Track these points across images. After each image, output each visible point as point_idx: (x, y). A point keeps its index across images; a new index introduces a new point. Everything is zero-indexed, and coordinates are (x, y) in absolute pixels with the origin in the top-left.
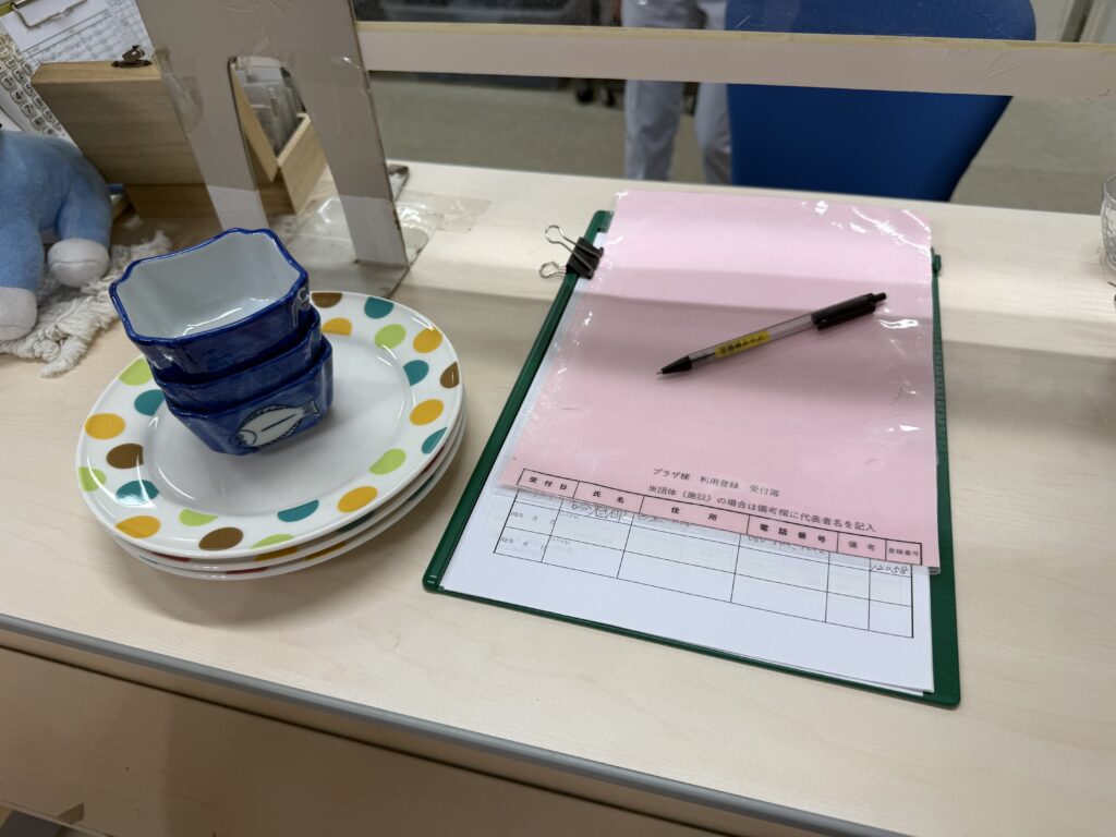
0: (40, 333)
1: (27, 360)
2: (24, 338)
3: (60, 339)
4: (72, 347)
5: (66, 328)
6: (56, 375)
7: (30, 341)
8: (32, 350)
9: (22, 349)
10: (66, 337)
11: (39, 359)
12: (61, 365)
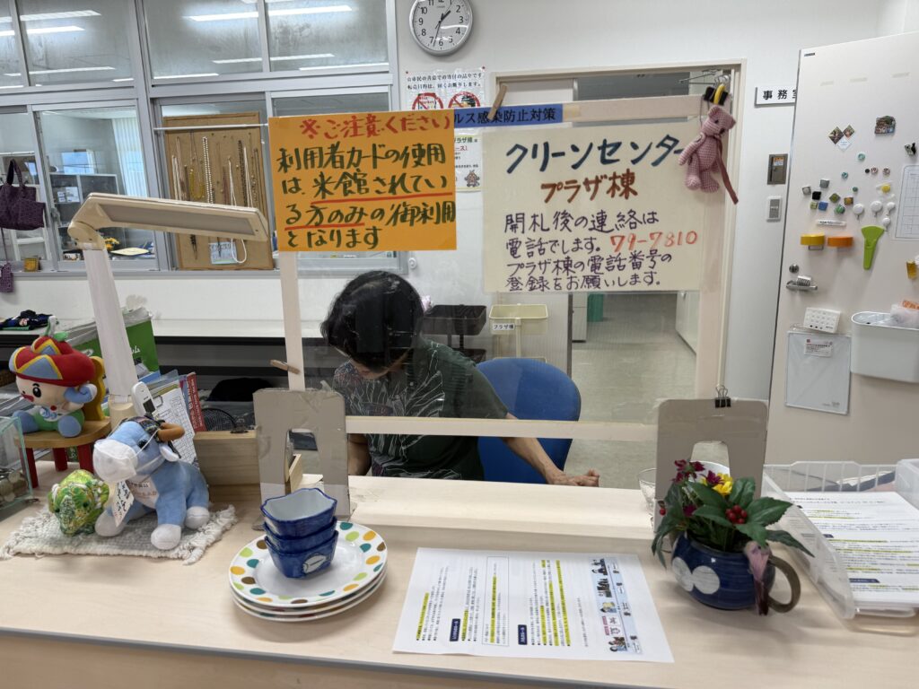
0: (181, 547)
1: (174, 559)
2: (174, 549)
3: (192, 549)
4: (197, 552)
5: (194, 544)
6: (190, 564)
7: (177, 550)
8: (178, 554)
9: (172, 554)
10: (194, 548)
11: (181, 558)
12: (194, 560)
